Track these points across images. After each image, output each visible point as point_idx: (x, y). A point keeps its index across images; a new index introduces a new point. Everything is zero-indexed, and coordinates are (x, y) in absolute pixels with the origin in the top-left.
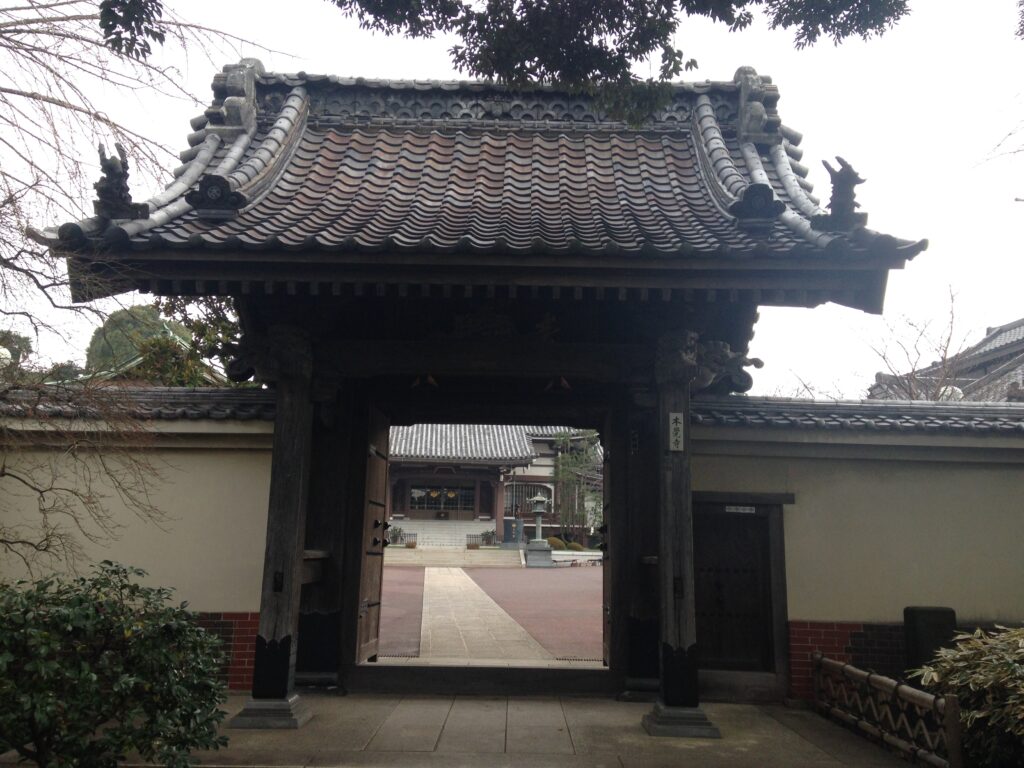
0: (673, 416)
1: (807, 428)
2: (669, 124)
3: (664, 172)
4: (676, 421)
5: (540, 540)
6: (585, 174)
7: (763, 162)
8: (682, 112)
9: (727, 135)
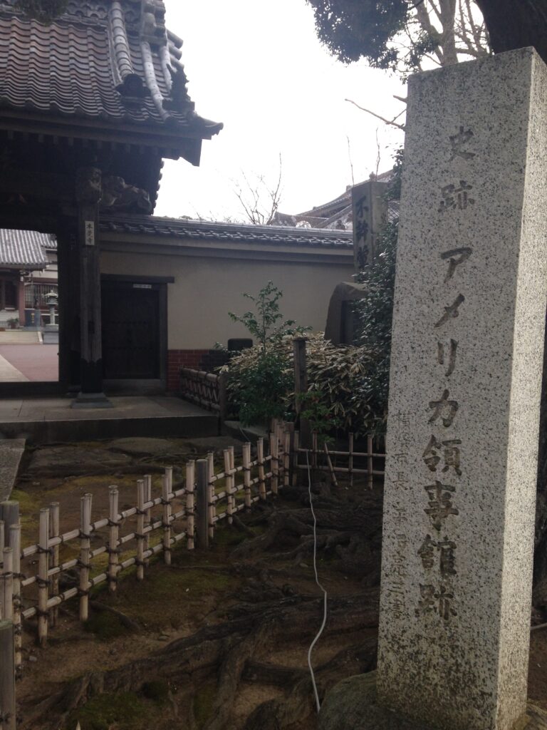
0: (87, 223)
1: (181, 237)
2: (93, 19)
3: (86, 55)
4: (89, 226)
5: (54, 324)
6: (28, 49)
7: (153, 57)
8: (102, 12)
9: (132, 34)
